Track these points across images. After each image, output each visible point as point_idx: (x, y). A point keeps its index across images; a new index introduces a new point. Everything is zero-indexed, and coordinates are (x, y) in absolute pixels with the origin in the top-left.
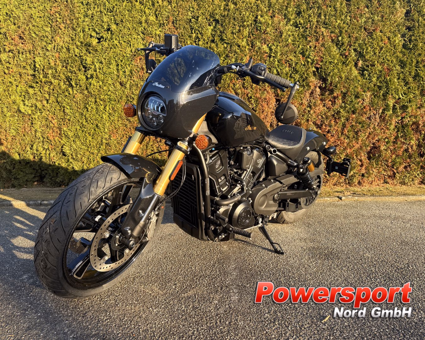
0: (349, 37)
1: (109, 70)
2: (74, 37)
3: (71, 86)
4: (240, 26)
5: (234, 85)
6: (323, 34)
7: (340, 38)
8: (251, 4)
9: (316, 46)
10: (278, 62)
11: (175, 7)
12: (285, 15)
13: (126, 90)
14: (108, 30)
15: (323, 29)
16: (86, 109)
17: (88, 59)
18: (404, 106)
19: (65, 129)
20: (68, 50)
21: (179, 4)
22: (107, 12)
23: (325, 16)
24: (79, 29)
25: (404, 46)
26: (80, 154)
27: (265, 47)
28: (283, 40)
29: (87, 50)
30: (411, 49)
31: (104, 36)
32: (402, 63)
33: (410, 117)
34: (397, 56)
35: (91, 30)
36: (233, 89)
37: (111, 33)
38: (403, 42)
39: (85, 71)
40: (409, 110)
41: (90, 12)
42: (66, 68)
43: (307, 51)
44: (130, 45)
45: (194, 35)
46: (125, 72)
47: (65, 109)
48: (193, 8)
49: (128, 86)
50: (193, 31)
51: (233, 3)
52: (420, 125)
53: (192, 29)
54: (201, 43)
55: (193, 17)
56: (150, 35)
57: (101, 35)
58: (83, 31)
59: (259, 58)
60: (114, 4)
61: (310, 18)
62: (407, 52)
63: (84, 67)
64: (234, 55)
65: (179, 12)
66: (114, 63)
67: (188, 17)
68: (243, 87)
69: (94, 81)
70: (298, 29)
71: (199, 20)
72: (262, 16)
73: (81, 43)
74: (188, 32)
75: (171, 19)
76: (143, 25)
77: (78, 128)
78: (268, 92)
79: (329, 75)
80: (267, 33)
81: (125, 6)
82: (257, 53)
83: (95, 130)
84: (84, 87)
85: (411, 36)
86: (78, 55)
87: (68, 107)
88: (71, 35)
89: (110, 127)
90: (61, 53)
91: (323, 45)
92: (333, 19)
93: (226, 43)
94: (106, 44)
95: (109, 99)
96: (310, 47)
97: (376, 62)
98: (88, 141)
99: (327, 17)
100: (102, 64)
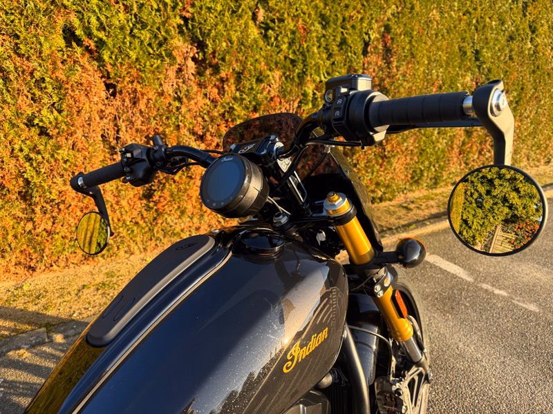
32: (323, 20)
78: (83, 68)
79: (208, 35)
97: (286, 15)
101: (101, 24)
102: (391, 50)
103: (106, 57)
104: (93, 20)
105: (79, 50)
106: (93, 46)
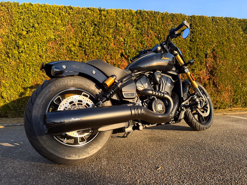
0: (164, 35)
1: (33, 48)
2: (12, 30)
3: (9, 57)
4: (108, 28)
5: (106, 57)
6: (151, 33)
7: (159, 36)
8: (113, 17)
9: (147, 39)
10: (129, 47)
11: (72, 17)
12: (131, 23)
13: (43, 60)
14: (33, 27)
15: (151, 31)
16: (18, 70)
17: (20, 42)
18: (193, 69)
19: (4, 82)
20: (8, 37)
21: (74, 15)
22: (33, 17)
23: (151, 24)
24: (15, 26)
25: (190, 40)
26: (13, 97)
27: (121, 38)
28: (131, 36)
29: (19, 37)
30: (194, 42)
31: (31, 30)
32: (190, 48)
33: (196, 75)
34: (188, 45)
35: (23, 26)
36: (105, 60)
37: (35, 29)
38: (190, 38)
39: (18, 49)
40: (195, 71)
41: (22, 17)
42: (6, 47)
43: (143, 41)
44: (46, 35)
45: (83, 31)
46: (43, 50)
47: (4, 70)
48: (82, 18)
49: (44, 57)
50: (82, 29)
51: (104, 16)
52: (201, 79)
53: (82, 28)
54: (87, 35)
55: (82, 22)
56: (58, 30)
57: (28, 29)
58: (18, 27)
59: (119, 44)
60: (37, 13)
61: (144, 25)
62: (192, 43)
63: (17, 46)
64: (105, 42)
65: (74, 19)
66: (36, 45)
67: (80, 22)
68: (111, 58)
69: (23, 55)
70: (138, 30)
71: (86, 24)
72: (119, 23)
73: (16, 33)
74: (80, 29)
75: (70, 22)
76: (54, 25)
77: (12, 81)
78: (124, 62)
80: (122, 32)
81: (44, 15)
82: (118, 41)
83: (23, 82)
84: (17, 57)
85: (193, 36)
86: (14, 40)
87: (6, 69)
88: (10, 29)
89: (33, 81)
90: (3, 39)
91: (151, 39)
92: (155, 26)
93: (100, 36)
94: (31, 34)
95: (33, 64)
96: (145, 40)
98: (18, 89)
99: (153, 25)
100: (29, 45)
101: (129, 52)
102: (216, 56)
103: (129, 59)
104: (127, 51)
105: (123, 58)
106: (127, 57)
